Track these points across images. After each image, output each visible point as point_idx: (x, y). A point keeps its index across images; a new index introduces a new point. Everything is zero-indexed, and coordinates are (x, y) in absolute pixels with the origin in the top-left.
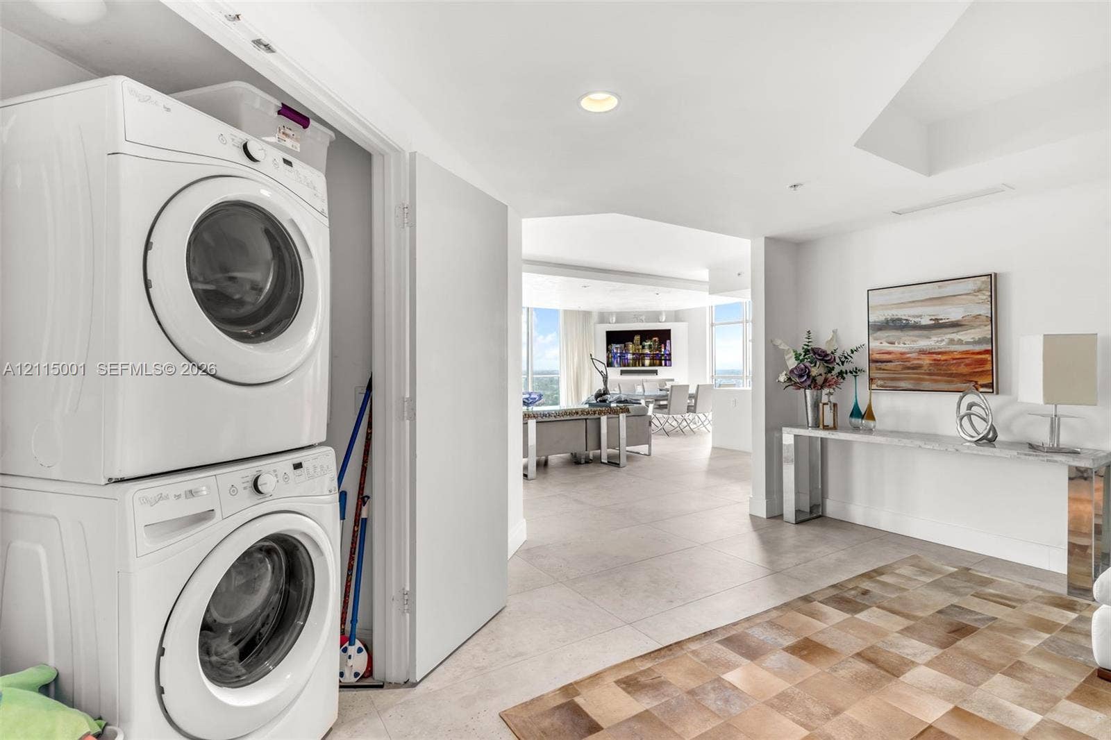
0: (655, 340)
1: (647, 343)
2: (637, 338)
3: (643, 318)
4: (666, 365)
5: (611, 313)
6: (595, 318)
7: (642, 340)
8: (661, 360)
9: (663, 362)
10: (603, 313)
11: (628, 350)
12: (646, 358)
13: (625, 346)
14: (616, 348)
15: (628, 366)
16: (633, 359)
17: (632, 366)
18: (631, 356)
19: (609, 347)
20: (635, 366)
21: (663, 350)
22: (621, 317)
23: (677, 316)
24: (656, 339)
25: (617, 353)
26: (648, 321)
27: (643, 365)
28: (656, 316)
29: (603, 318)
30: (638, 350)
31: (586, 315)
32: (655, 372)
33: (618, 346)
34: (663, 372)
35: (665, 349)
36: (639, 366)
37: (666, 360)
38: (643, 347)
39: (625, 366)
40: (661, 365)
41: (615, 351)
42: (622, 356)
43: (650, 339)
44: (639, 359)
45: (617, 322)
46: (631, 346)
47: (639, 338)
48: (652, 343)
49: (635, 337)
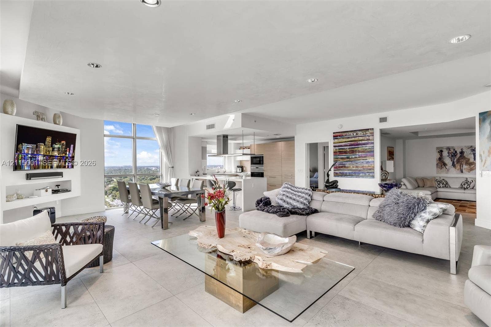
0: (63, 144)
1: (57, 146)
2: (49, 139)
7: (53, 142)
11: (39, 151)
13: (37, 147)
14: (27, 148)
19: (20, 146)
20: (44, 168)
24: (64, 142)
25: (27, 154)
27: (52, 167)
30: (49, 151)
32: (61, 174)
33: (30, 146)
34: (66, 174)
36: (48, 168)
38: (53, 150)
39: (33, 169)
40: (65, 167)
41: (26, 151)
42: (33, 157)
46: (42, 147)
47: (51, 140)
48: (60, 146)
49: (47, 138)
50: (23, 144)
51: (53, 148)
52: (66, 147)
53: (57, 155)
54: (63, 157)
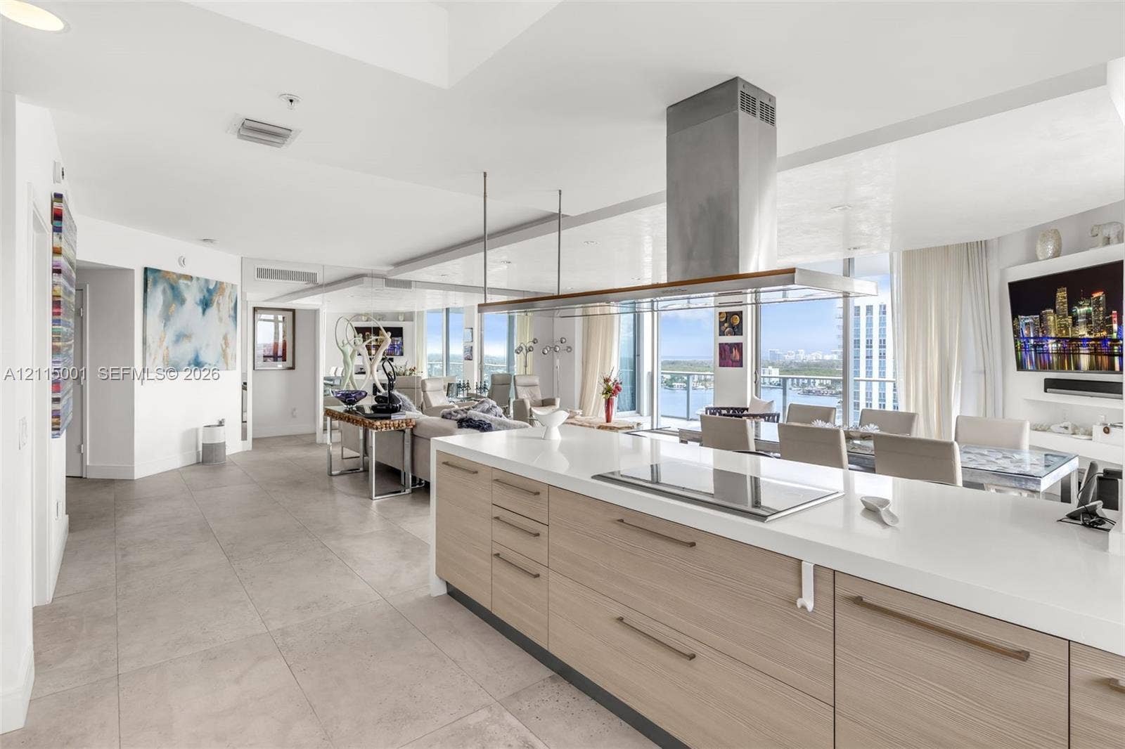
0: (1098, 301)
1: (1082, 310)
2: (1062, 296)
7: (1073, 301)
11: (1048, 329)
12: (1082, 350)
13: (1041, 320)
18: (1054, 347)
19: (1018, 322)
21: (1115, 327)
24: (1101, 296)
25: (1029, 338)
30: (1066, 327)
33: (1031, 319)
38: (1075, 321)
41: (1025, 332)
42: (1039, 345)
43: (1088, 295)
44: (1068, 352)
47: (1066, 295)
48: (1091, 309)
49: (1058, 294)
50: (1019, 317)
51: (1073, 319)
52: (1107, 308)
53: (1087, 336)
54: (1104, 339)
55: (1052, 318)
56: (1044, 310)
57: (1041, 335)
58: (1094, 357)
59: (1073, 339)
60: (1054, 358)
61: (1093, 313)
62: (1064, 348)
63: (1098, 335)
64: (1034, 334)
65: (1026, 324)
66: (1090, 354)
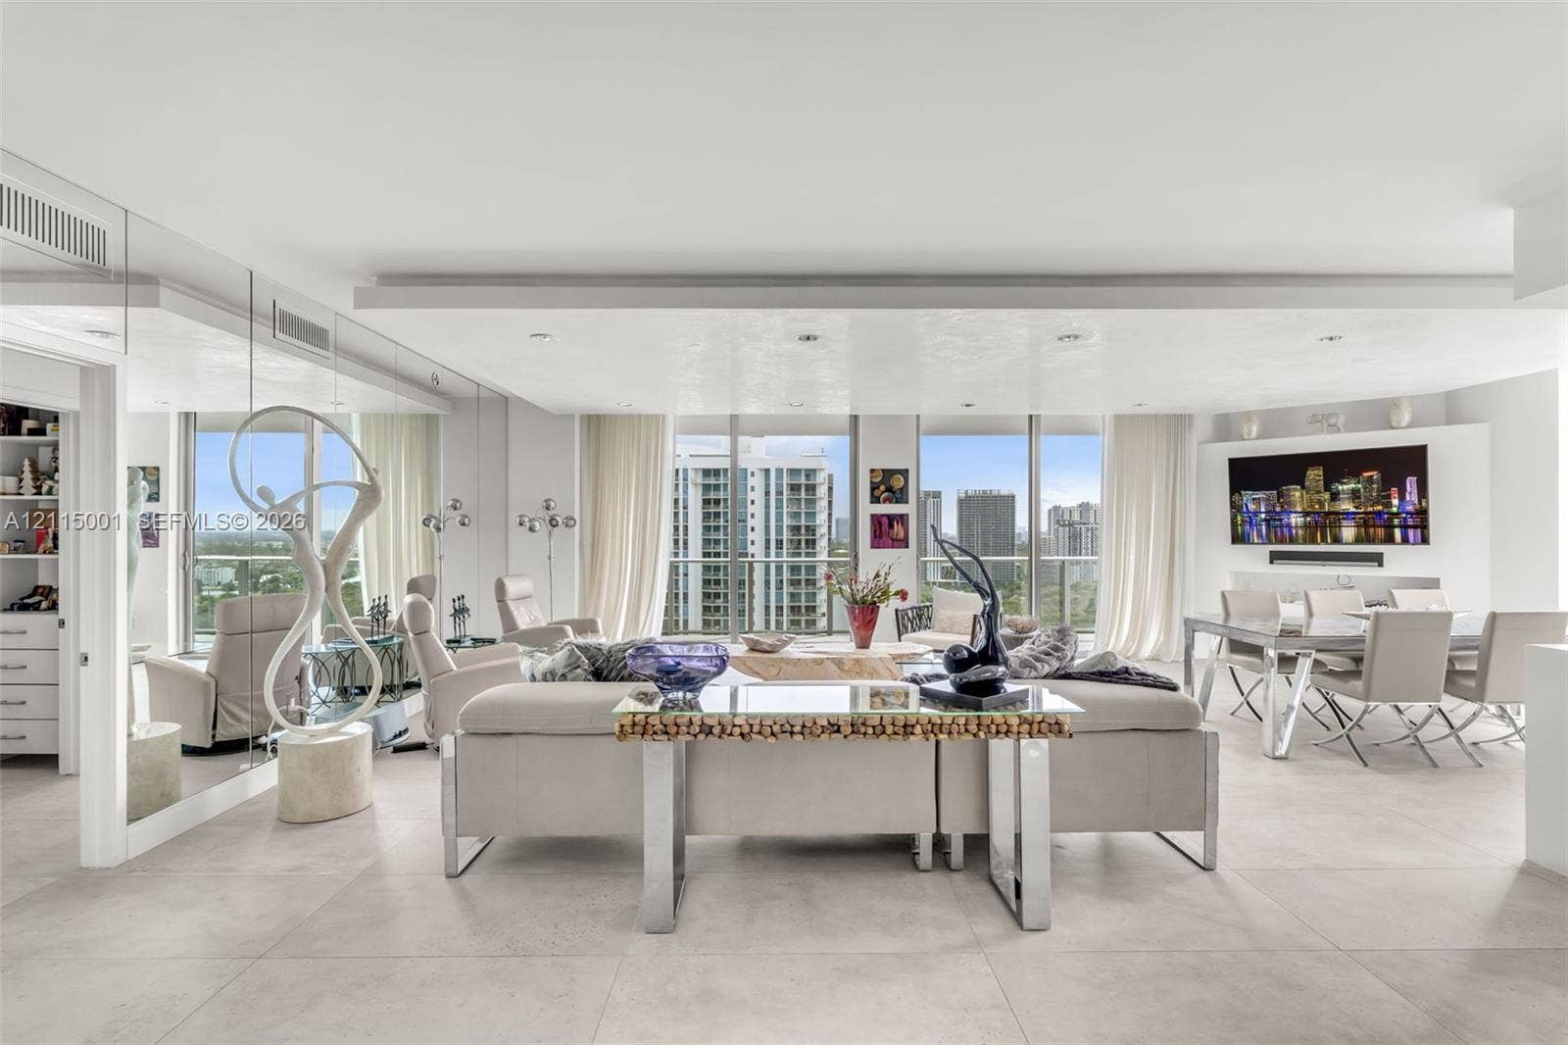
0: (1370, 479)
1: (1346, 487)
2: (1315, 475)
3: (1341, 420)
4: (1405, 540)
5: (1248, 416)
6: (1202, 428)
7: (1331, 479)
8: (1390, 527)
9: (1397, 532)
10: (1226, 415)
11: (1289, 504)
12: (1344, 523)
13: (1280, 495)
14: (1252, 500)
15: (1292, 541)
16: (1306, 526)
17: (1305, 542)
18: (1300, 520)
19: (1238, 497)
20: (1313, 541)
21: (1395, 502)
22: (1274, 421)
23: (1452, 408)
24: (1375, 475)
26: (1354, 426)
27: (1337, 540)
28: (1382, 412)
29: (1225, 426)
30: (1320, 502)
31: (1177, 424)
32: (1378, 559)
33: (1260, 495)
34: (1401, 559)
35: (1402, 498)
36: (1324, 540)
37: (1404, 527)
38: (1335, 497)
39: (1282, 542)
40: (1390, 539)
41: (1254, 507)
43: (1355, 474)
44: (1324, 524)
45: (1260, 437)
46: (1296, 493)
47: (1321, 473)
48: (1360, 486)
49: (1309, 472)
50: (1243, 492)
51: (1331, 494)
52: (1383, 485)
53: (1353, 510)
54: (1379, 513)
55: (1298, 494)
56: (1287, 485)
57: (1278, 509)
58: (1363, 529)
59: (1330, 513)
60: (1299, 532)
61: (1362, 490)
62: (1316, 522)
63: (1370, 509)
64: (1266, 508)
65: (1254, 499)
66: (1357, 526)
